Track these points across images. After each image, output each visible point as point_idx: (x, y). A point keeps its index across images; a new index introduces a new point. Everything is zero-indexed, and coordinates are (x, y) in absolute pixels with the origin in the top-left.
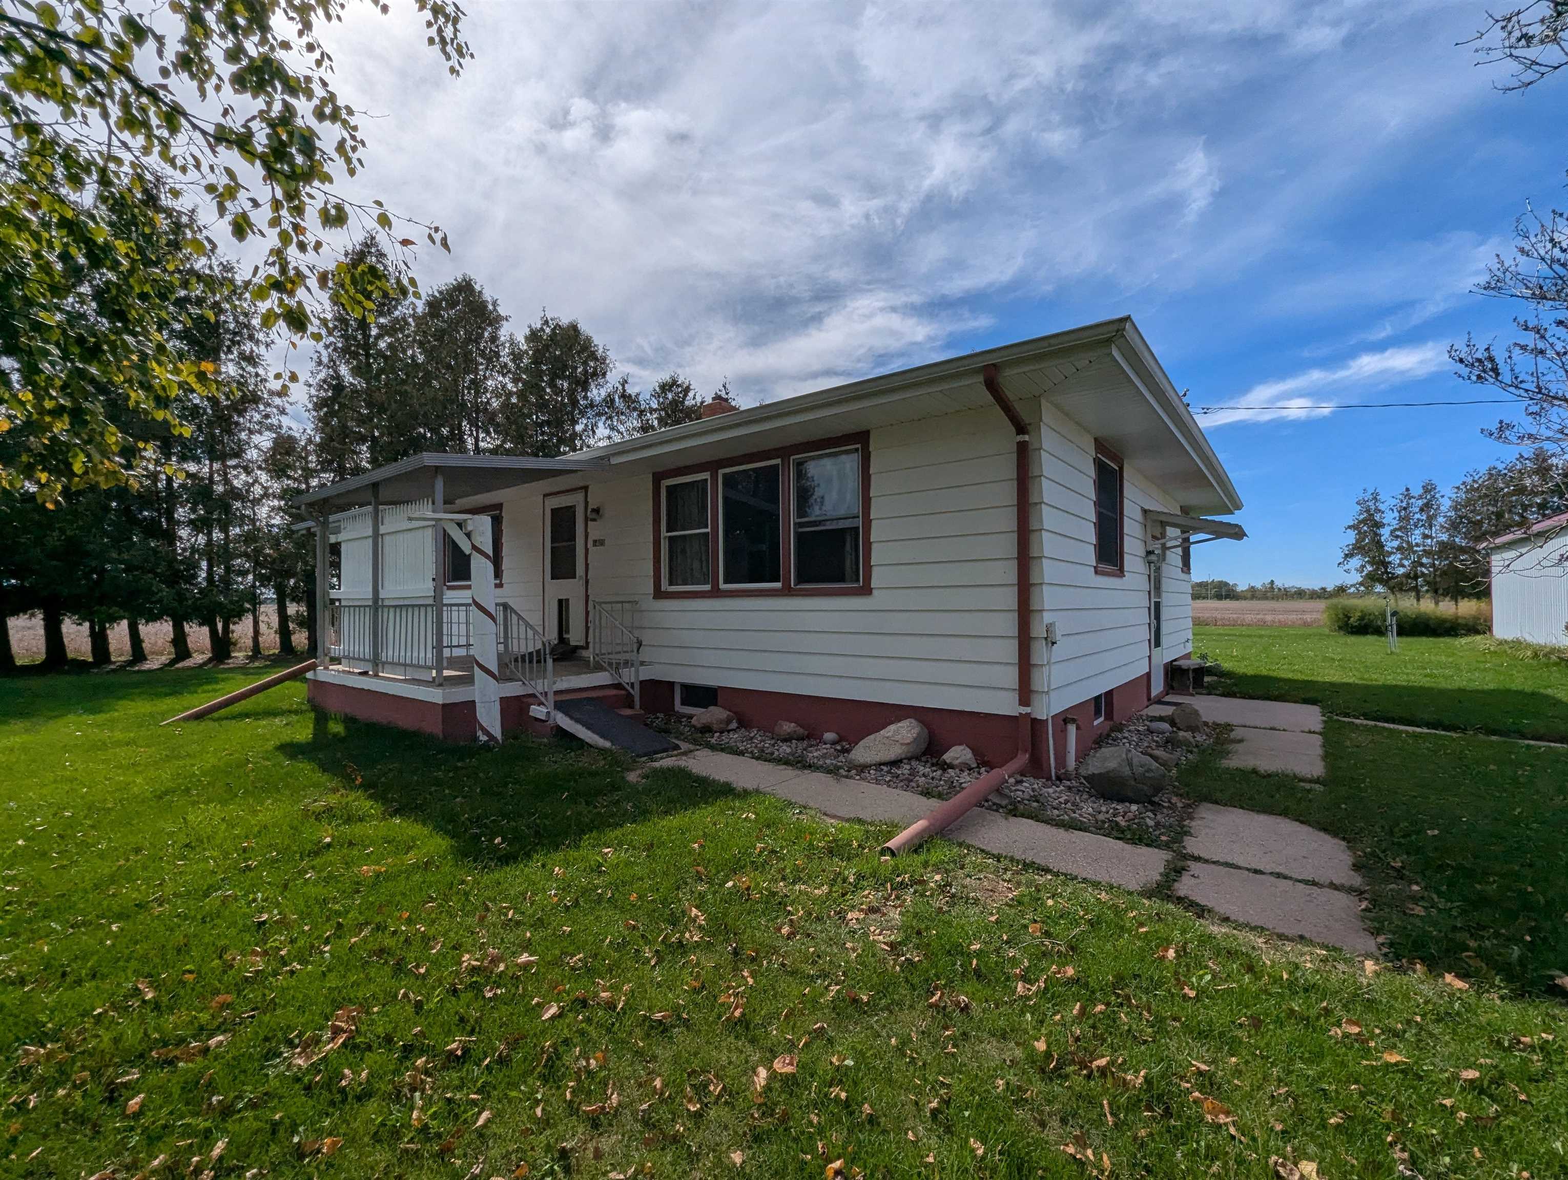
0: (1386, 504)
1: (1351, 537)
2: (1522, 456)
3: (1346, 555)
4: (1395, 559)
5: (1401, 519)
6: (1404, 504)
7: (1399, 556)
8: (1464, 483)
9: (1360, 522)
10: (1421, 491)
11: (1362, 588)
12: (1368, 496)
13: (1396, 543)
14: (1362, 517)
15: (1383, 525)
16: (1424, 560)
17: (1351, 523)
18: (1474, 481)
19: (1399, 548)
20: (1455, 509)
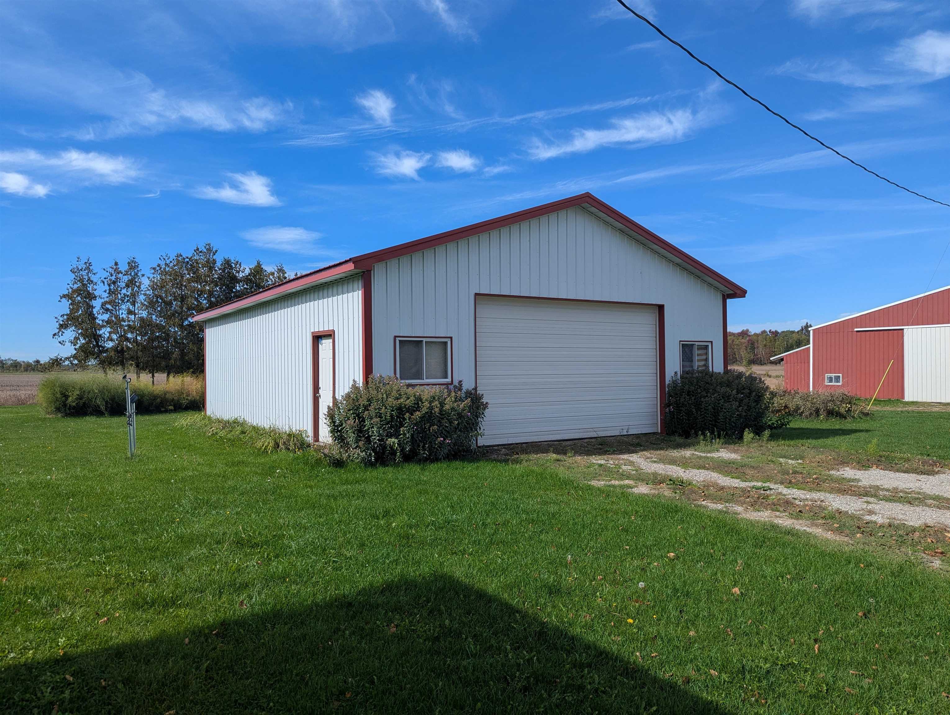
0: (98, 276)
1: (65, 307)
2: (198, 249)
3: (61, 326)
4: (105, 332)
5: (111, 292)
6: (113, 278)
7: (109, 329)
8: (159, 265)
9: (74, 291)
10: (127, 267)
11: (76, 362)
12: (81, 265)
13: (106, 317)
14: (76, 286)
15: (95, 298)
16: (129, 335)
17: (66, 292)
18: (166, 265)
19: (109, 322)
20: (154, 289)
